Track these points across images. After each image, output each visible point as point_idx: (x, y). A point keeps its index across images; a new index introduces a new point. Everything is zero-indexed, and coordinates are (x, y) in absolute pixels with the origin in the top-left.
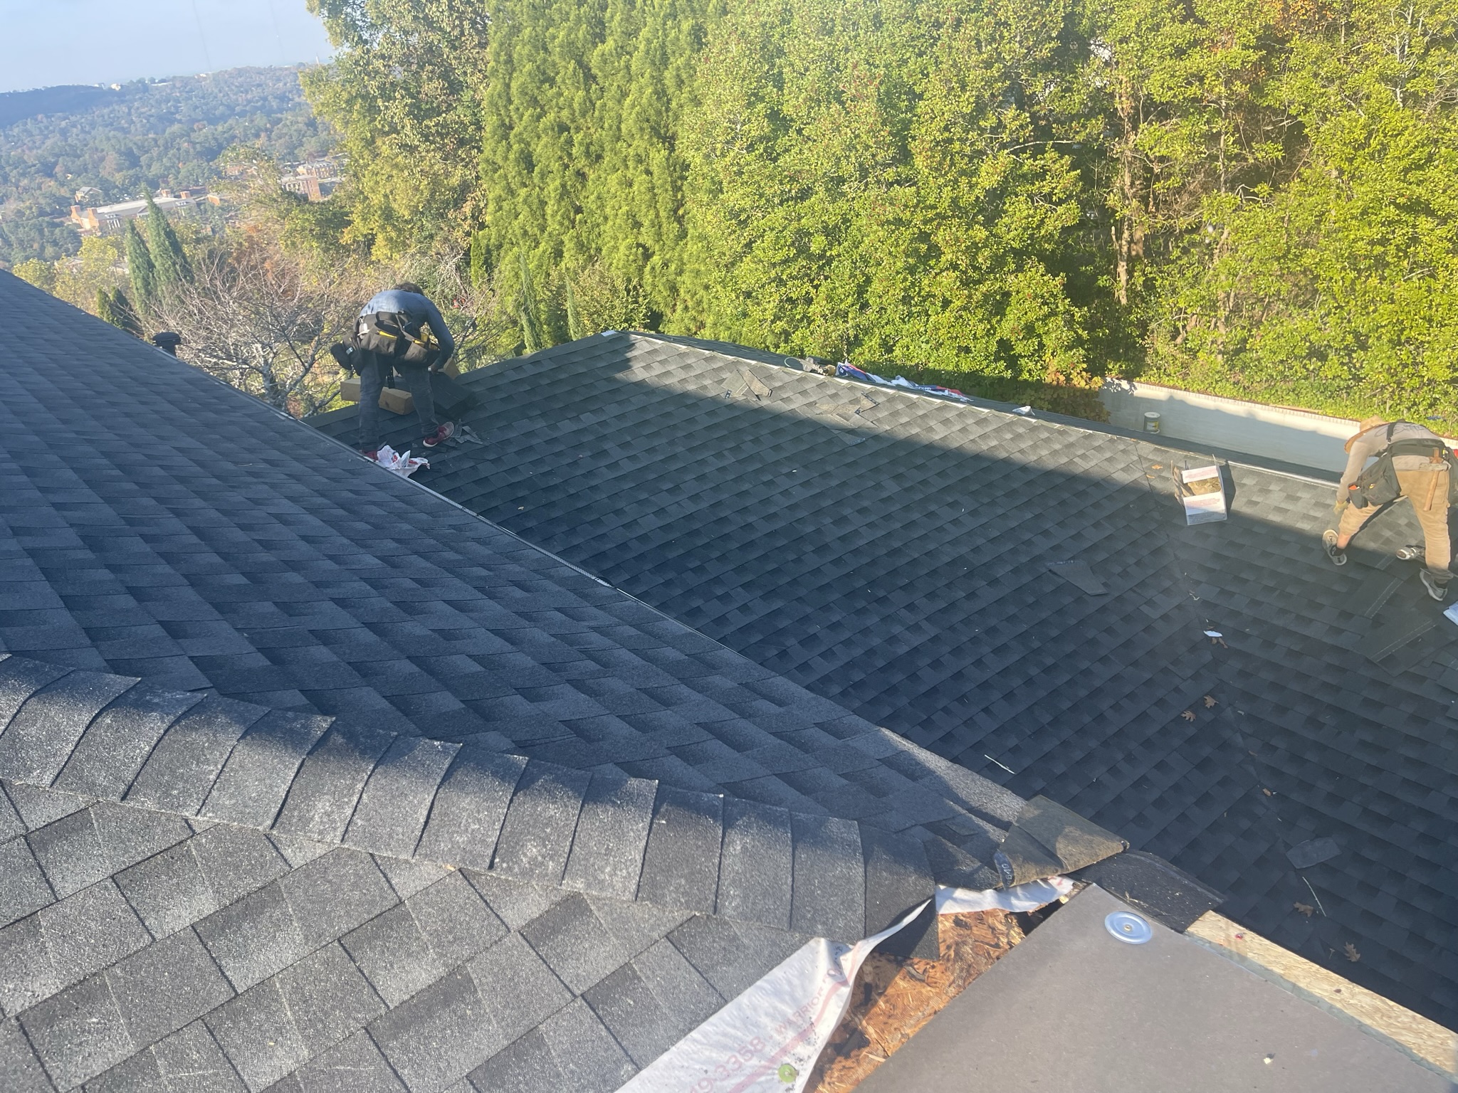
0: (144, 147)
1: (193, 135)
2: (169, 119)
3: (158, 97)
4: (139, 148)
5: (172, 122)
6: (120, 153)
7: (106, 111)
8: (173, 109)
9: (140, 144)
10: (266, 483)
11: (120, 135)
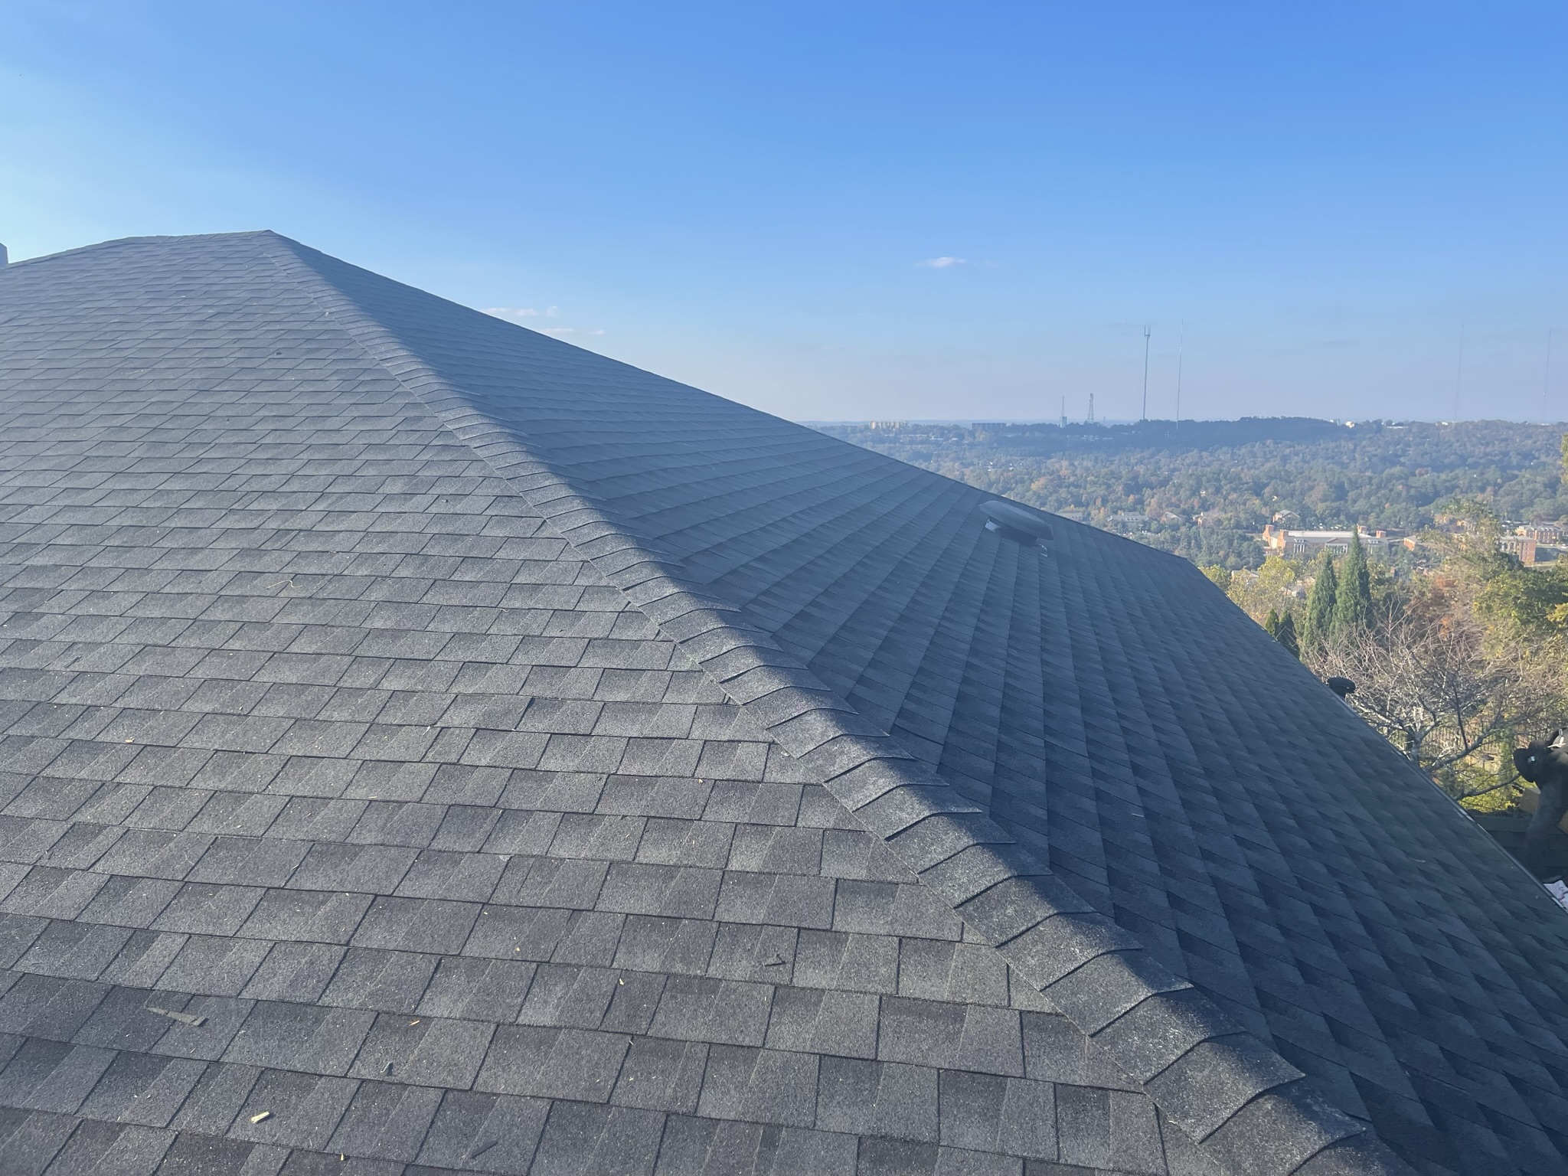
0: (1356, 483)
1: (1411, 479)
2: (1392, 461)
3: (1389, 439)
4: (1351, 482)
5: (1393, 464)
6: (1330, 485)
7: (1332, 445)
8: (1400, 453)
9: (1353, 480)
10: (1439, 891)
11: (1337, 469)
